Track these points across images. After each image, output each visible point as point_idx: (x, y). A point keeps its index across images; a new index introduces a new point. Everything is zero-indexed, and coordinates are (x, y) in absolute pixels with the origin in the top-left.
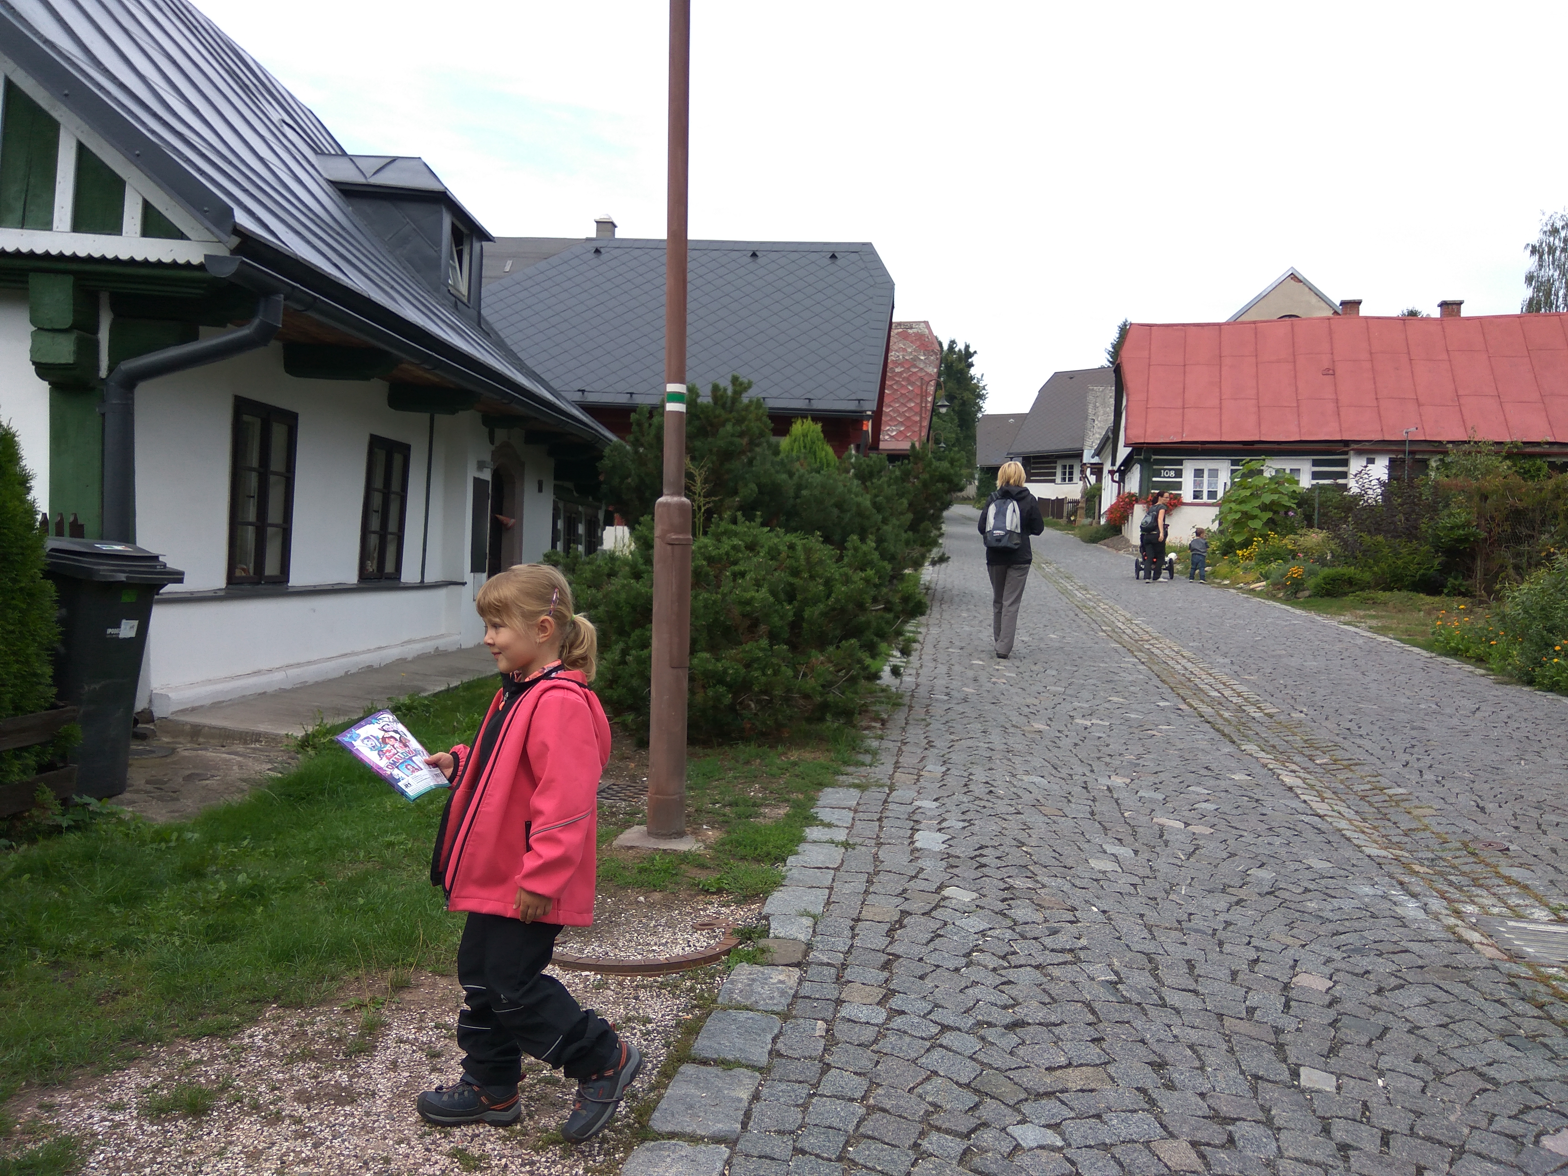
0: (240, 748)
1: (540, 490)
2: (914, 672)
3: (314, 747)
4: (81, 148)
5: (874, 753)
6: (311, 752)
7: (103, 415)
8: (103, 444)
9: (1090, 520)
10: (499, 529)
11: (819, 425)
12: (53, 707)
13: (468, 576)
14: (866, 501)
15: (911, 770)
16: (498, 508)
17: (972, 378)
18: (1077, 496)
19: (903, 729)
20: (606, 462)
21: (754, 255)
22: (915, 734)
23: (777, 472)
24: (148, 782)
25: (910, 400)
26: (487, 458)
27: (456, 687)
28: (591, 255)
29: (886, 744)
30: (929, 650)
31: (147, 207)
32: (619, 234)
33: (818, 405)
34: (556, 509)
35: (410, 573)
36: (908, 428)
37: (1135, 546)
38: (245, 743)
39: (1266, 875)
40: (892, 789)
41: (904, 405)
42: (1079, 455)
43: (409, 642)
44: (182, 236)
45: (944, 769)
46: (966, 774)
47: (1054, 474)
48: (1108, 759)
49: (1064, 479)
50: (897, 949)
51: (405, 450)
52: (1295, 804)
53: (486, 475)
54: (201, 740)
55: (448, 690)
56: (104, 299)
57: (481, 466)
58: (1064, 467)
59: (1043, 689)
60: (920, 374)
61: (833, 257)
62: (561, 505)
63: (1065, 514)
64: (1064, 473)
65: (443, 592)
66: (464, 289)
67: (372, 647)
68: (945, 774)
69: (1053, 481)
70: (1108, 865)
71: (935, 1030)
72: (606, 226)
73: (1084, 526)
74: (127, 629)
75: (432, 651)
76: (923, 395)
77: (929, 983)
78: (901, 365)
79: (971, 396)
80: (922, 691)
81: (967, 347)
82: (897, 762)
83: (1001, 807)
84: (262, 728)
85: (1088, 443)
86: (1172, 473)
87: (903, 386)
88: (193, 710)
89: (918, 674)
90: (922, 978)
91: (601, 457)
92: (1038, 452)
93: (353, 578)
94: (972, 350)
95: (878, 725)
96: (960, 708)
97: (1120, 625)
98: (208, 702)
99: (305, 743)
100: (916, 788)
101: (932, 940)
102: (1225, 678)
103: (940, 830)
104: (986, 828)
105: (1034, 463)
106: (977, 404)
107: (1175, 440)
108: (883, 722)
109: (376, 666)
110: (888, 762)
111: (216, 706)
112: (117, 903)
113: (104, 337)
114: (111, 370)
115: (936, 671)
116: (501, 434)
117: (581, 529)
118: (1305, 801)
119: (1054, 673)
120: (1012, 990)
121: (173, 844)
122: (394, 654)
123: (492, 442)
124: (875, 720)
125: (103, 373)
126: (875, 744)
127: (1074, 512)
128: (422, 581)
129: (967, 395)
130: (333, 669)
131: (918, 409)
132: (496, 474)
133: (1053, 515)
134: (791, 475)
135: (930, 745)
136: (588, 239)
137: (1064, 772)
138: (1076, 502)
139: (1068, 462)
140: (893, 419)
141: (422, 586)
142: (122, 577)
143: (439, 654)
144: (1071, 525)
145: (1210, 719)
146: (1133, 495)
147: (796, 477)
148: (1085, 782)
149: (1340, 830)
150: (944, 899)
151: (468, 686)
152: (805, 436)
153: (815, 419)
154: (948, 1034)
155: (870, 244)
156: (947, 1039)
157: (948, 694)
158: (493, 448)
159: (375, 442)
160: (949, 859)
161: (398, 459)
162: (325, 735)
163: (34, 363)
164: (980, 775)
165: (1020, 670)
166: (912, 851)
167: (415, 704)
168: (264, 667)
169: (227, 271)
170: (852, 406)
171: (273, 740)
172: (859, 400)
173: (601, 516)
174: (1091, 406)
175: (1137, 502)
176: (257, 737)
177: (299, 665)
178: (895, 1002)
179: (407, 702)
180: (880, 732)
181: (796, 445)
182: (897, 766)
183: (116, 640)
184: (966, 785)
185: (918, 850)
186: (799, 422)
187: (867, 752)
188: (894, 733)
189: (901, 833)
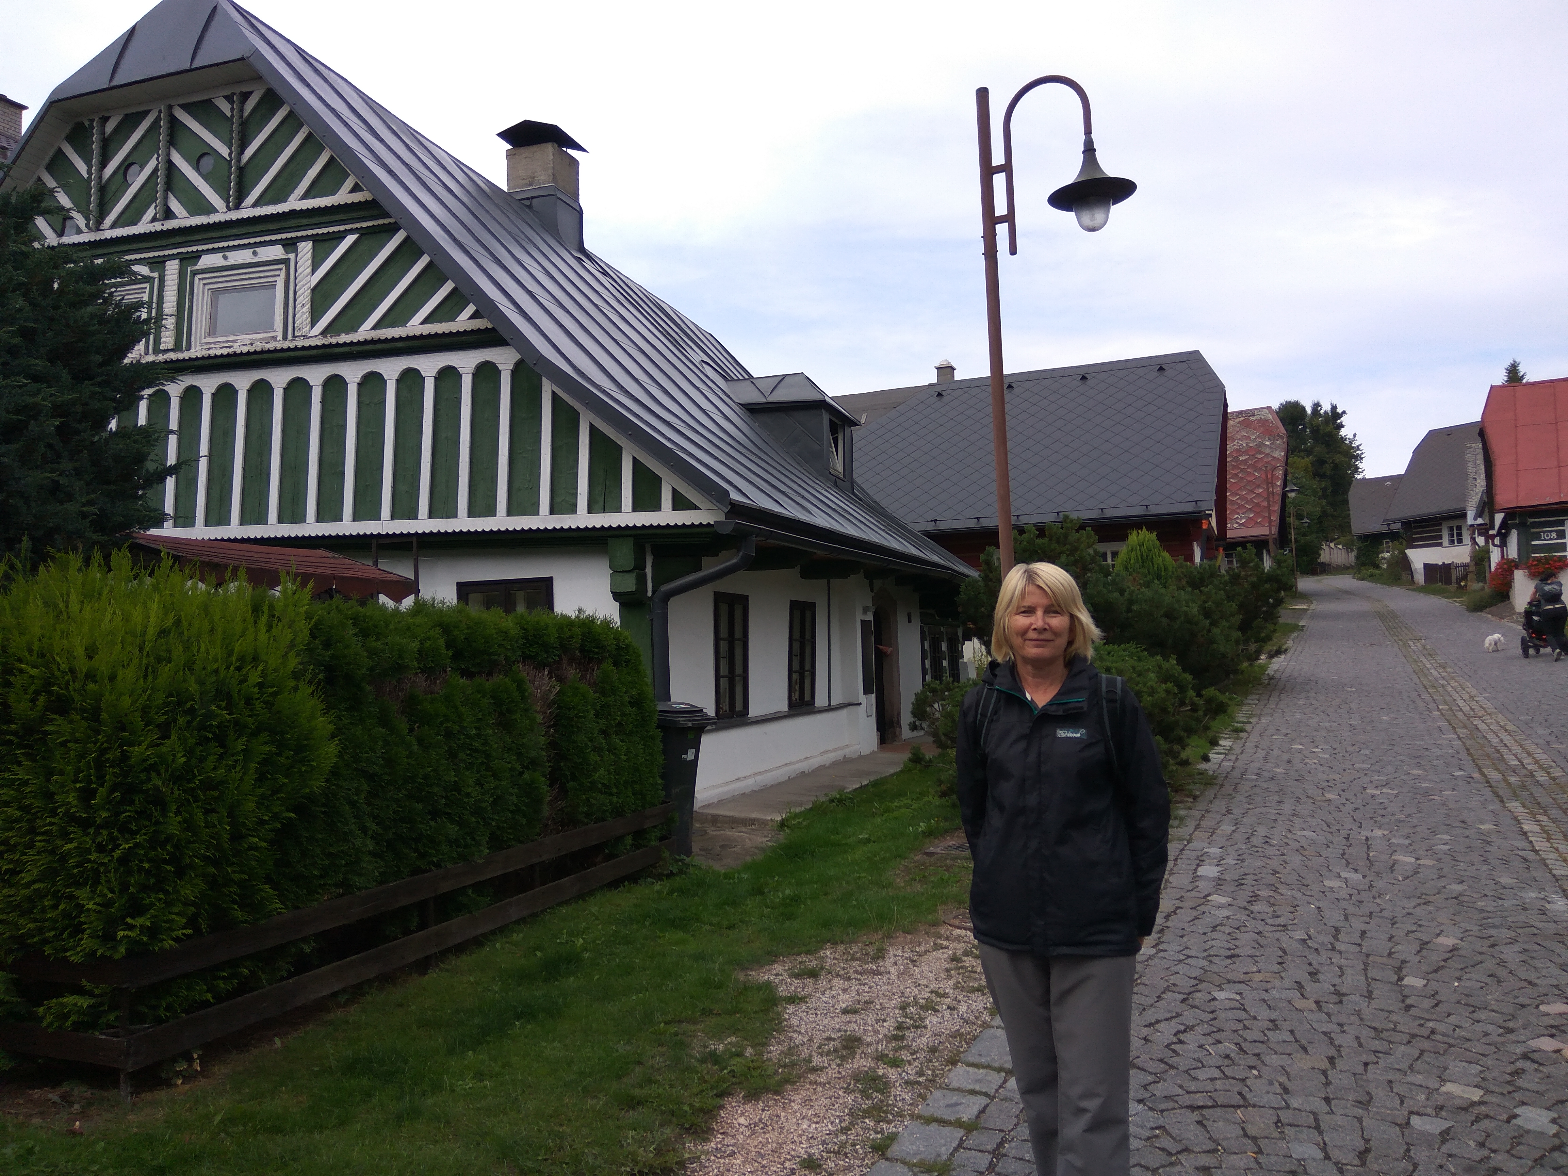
0: (744, 829)
1: (910, 621)
2: (1234, 757)
3: (788, 827)
4: (635, 461)
5: (1182, 819)
6: (788, 831)
7: (651, 620)
8: (652, 639)
9: (1481, 584)
10: (881, 656)
11: (1154, 535)
12: (664, 802)
13: (862, 698)
14: (1194, 609)
15: (1208, 830)
16: (878, 641)
17: (1343, 439)
18: (1467, 560)
19: (1211, 802)
20: (963, 596)
21: (1084, 378)
22: (1220, 805)
23: (1110, 592)
24: (701, 850)
25: (1258, 486)
26: (869, 604)
27: (867, 785)
28: (935, 398)
29: (1192, 812)
30: (1254, 738)
31: (675, 491)
32: (958, 376)
33: (1155, 510)
34: (923, 633)
35: (821, 700)
36: (1257, 514)
37: (1519, 614)
38: (746, 826)
39: (1458, 888)
40: (1189, 842)
41: (1252, 492)
42: (1464, 516)
43: (824, 752)
44: (696, 508)
45: (1234, 828)
46: (1250, 831)
47: (1440, 537)
48: (1379, 818)
49: (1452, 542)
50: (1169, 924)
51: (812, 606)
52: (1523, 844)
53: (870, 617)
54: (719, 825)
55: (861, 787)
56: (648, 548)
57: (865, 610)
58: (1451, 529)
59: (1351, 767)
60: (1266, 460)
61: (1161, 369)
62: (926, 629)
63: (1454, 580)
64: (1452, 535)
65: (844, 712)
66: (840, 468)
67: (802, 758)
68: (1234, 831)
69: (1440, 545)
70: (1336, 884)
71: (1184, 957)
72: (946, 371)
73: (1475, 591)
74: (690, 756)
75: (841, 759)
76: (1270, 483)
77: (1185, 939)
78: (1245, 452)
79: (1343, 458)
80: (1236, 773)
81: (1334, 408)
82: (1199, 825)
83: (1270, 851)
84: (755, 815)
85: (1470, 504)
86: (1554, 535)
87: (1249, 473)
88: (709, 805)
89: (1237, 759)
90: (1182, 937)
91: (959, 593)
92: (1418, 516)
93: (784, 707)
94: (1339, 410)
95: (1190, 800)
96: (1264, 785)
97: (1461, 703)
98: (715, 800)
99: (783, 824)
100: (1209, 840)
101: (1193, 920)
102: (1532, 748)
103: (1217, 865)
104: (1253, 864)
105: (1415, 528)
106: (1350, 466)
107: (1552, 501)
108: (1195, 798)
109: (807, 772)
110: (1191, 825)
111: (720, 803)
112: (728, 904)
113: (649, 571)
114: (654, 592)
115: (1255, 756)
116: (878, 583)
117: (944, 647)
118: (1531, 842)
119: (1368, 752)
120: (1236, 943)
121: (736, 880)
122: (816, 762)
123: (872, 590)
124: (1188, 796)
125: (650, 594)
126: (1182, 813)
127: (1464, 577)
128: (829, 705)
129: (1338, 458)
130: (781, 775)
131: (1265, 495)
132: (875, 615)
133: (1441, 581)
134: (1122, 592)
135: (1229, 811)
136: (930, 385)
137: (1334, 829)
138: (1465, 566)
139: (1455, 523)
140: (1241, 507)
141: (830, 709)
142: (690, 724)
143: (846, 761)
144: (1461, 590)
145: (1493, 784)
146: (1512, 561)
147: (1126, 594)
148: (1349, 835)
149: (1544, 860)
150: (1209, 901)
151: (875, 784)
152: (1141, 545)
153: (1150, 529)
154: (1189, 959)
155: (1198, 351)
156: (1189, 961)
157: (1258, 774)
158: (873, 594)
159: (795, 606)
160: (1219, 882)
161: (808, 615)
162: (794, 819)
163: (612, 592)
164: (1262, 831)
165: (1336, 751)
166: (1194, 877)
167: (844, 797)
168: (741, 775)
169: (727, 530)
170: (1189, 508)
171: (763, 823)
172: (1196, 502)
173: (960, 633)
174: (1470, 465)
175: (1517, 567)
176: (752, 822)
177: (760, 773)
178: (1161, 947)
179: (838, 796)
180: (1190, 804)
181: (1133, 555)
182: (1198, 827)
183: (686, 761)
184: (1248, 838)
185: (1198, 876)
186: (1135, 532)
187: (1176, 818)
188: (1202, 805)
189: (1189, 867)
